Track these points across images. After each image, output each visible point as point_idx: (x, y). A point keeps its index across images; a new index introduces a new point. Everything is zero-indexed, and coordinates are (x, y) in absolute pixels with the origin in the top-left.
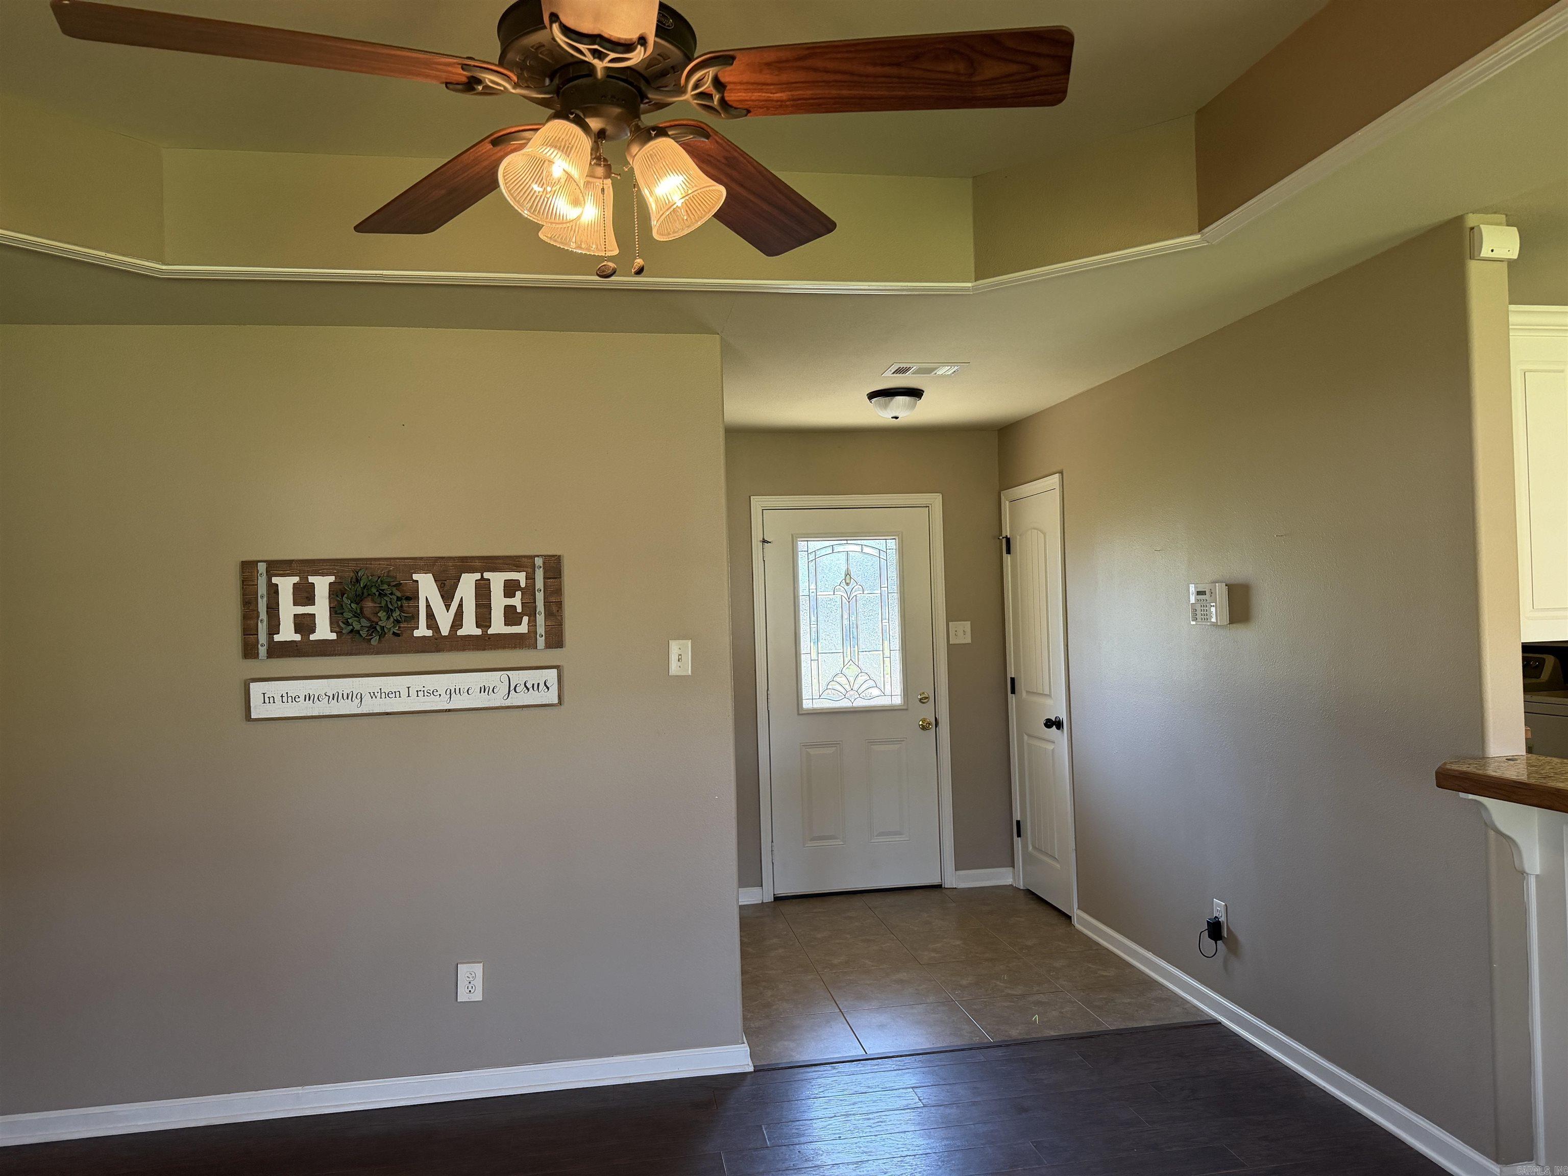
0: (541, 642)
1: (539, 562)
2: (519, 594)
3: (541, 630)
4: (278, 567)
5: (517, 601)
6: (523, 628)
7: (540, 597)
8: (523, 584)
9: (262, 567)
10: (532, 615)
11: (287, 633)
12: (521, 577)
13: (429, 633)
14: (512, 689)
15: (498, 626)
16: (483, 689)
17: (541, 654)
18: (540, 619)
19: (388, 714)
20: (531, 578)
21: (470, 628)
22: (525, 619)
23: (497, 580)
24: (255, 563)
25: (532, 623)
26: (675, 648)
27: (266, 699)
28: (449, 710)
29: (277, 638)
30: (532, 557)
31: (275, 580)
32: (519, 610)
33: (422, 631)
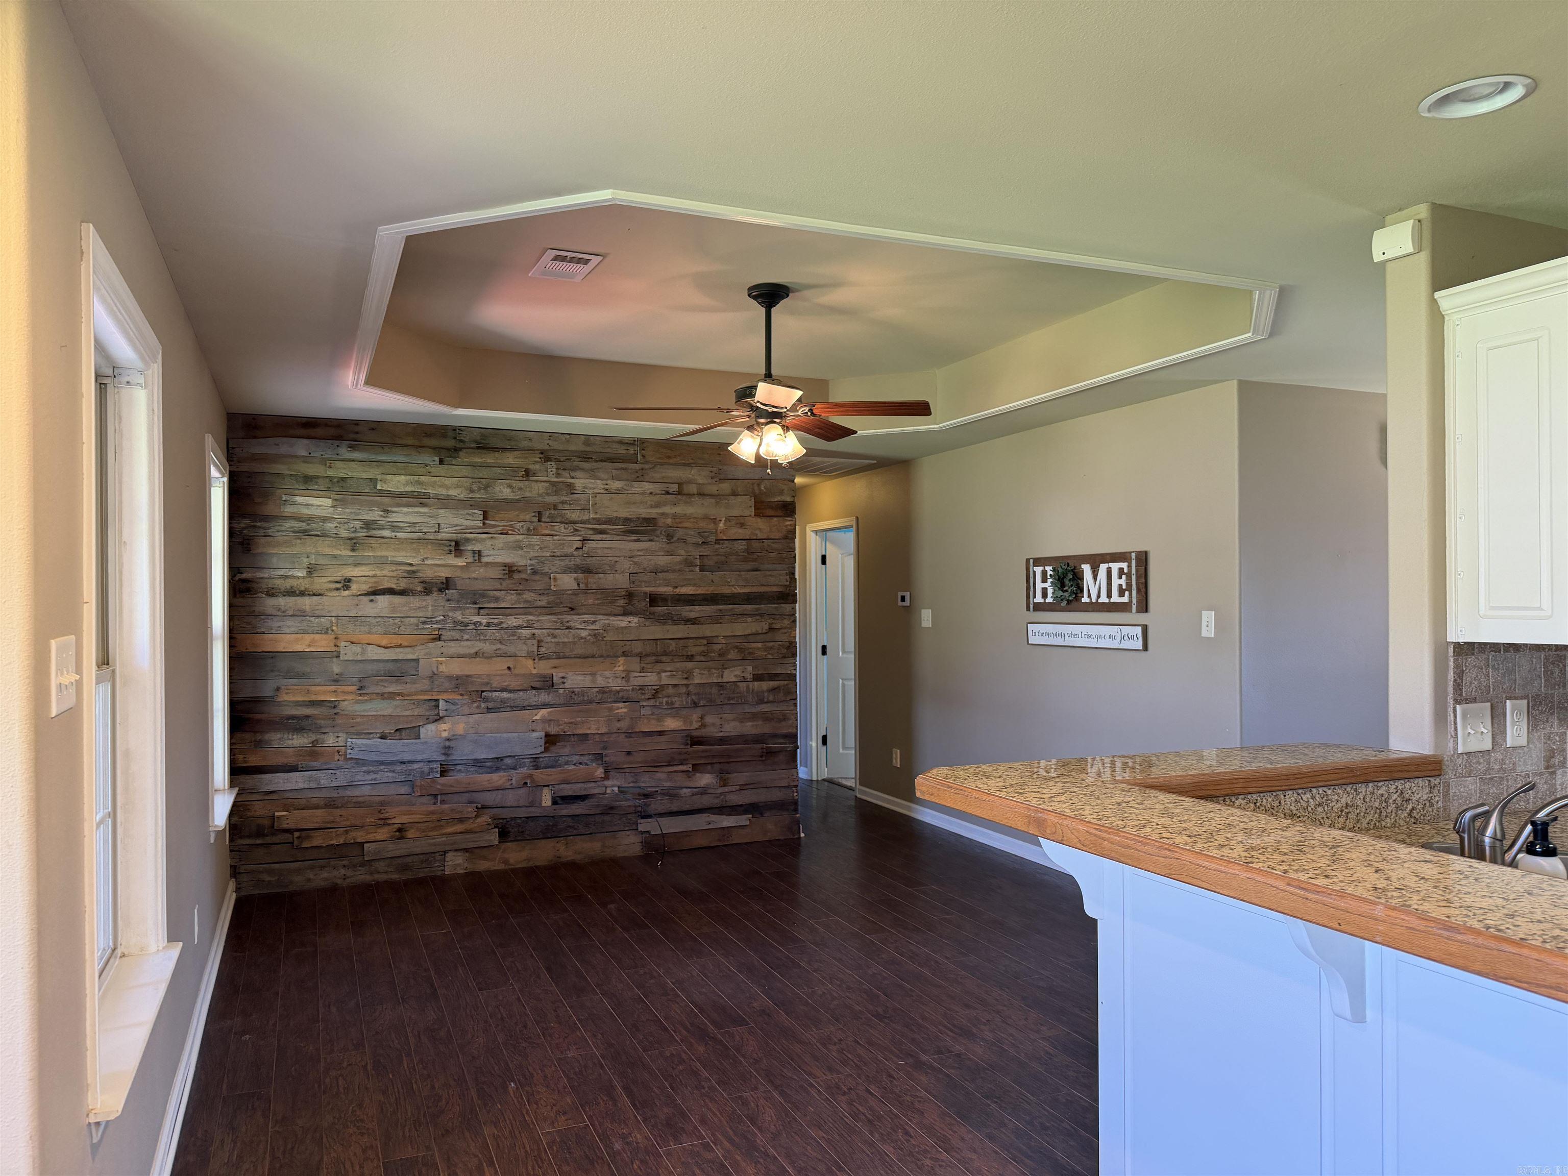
0: (1134, 607)
1: (1133, 555)
2: (1124, 577)
3: (1134, 601)
4: (1038, 562)
5: (1123, 582)
6: (1125, 599)
7: (1134, 578)
8: (1126, 571)
9: (1031, 561)
10: (1130, 590)
11: (1039, 599)
12: (1124, 565)
13: (1088, 600)
14: (1122, 638)
15: (1115, 598)
16: (1110, 637)
17: (1134, 616)
18: (1134, 592)
19: (1074, 647)
20: (1129, 566)
21: (1104, 599)
22: (1127, 593)
23: (1115, 567)
24: (1029, 559)
25: (1131, 595)
26: (1205, 614)
27: (1034, 634)
28: (1096, 648)
29: (1036, 601)
30: (1130, 553)
31: (1035, 569)
32: (1124, 587)
33: (1085, 599)
